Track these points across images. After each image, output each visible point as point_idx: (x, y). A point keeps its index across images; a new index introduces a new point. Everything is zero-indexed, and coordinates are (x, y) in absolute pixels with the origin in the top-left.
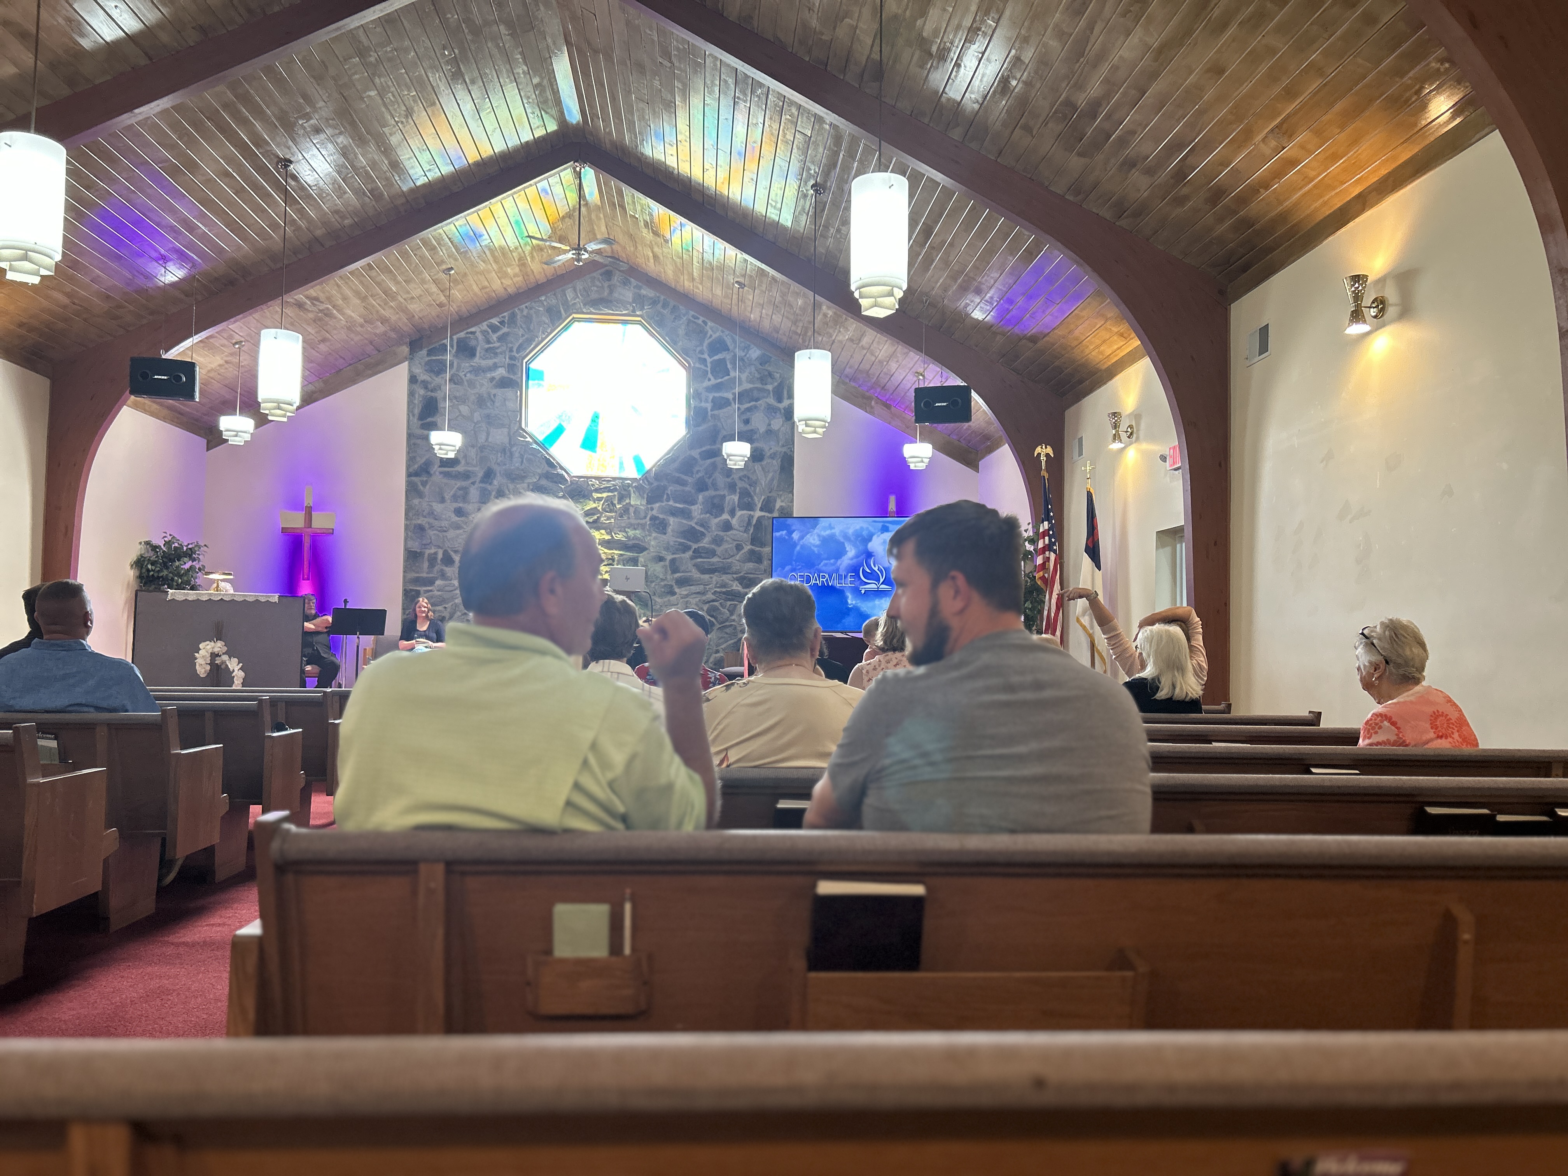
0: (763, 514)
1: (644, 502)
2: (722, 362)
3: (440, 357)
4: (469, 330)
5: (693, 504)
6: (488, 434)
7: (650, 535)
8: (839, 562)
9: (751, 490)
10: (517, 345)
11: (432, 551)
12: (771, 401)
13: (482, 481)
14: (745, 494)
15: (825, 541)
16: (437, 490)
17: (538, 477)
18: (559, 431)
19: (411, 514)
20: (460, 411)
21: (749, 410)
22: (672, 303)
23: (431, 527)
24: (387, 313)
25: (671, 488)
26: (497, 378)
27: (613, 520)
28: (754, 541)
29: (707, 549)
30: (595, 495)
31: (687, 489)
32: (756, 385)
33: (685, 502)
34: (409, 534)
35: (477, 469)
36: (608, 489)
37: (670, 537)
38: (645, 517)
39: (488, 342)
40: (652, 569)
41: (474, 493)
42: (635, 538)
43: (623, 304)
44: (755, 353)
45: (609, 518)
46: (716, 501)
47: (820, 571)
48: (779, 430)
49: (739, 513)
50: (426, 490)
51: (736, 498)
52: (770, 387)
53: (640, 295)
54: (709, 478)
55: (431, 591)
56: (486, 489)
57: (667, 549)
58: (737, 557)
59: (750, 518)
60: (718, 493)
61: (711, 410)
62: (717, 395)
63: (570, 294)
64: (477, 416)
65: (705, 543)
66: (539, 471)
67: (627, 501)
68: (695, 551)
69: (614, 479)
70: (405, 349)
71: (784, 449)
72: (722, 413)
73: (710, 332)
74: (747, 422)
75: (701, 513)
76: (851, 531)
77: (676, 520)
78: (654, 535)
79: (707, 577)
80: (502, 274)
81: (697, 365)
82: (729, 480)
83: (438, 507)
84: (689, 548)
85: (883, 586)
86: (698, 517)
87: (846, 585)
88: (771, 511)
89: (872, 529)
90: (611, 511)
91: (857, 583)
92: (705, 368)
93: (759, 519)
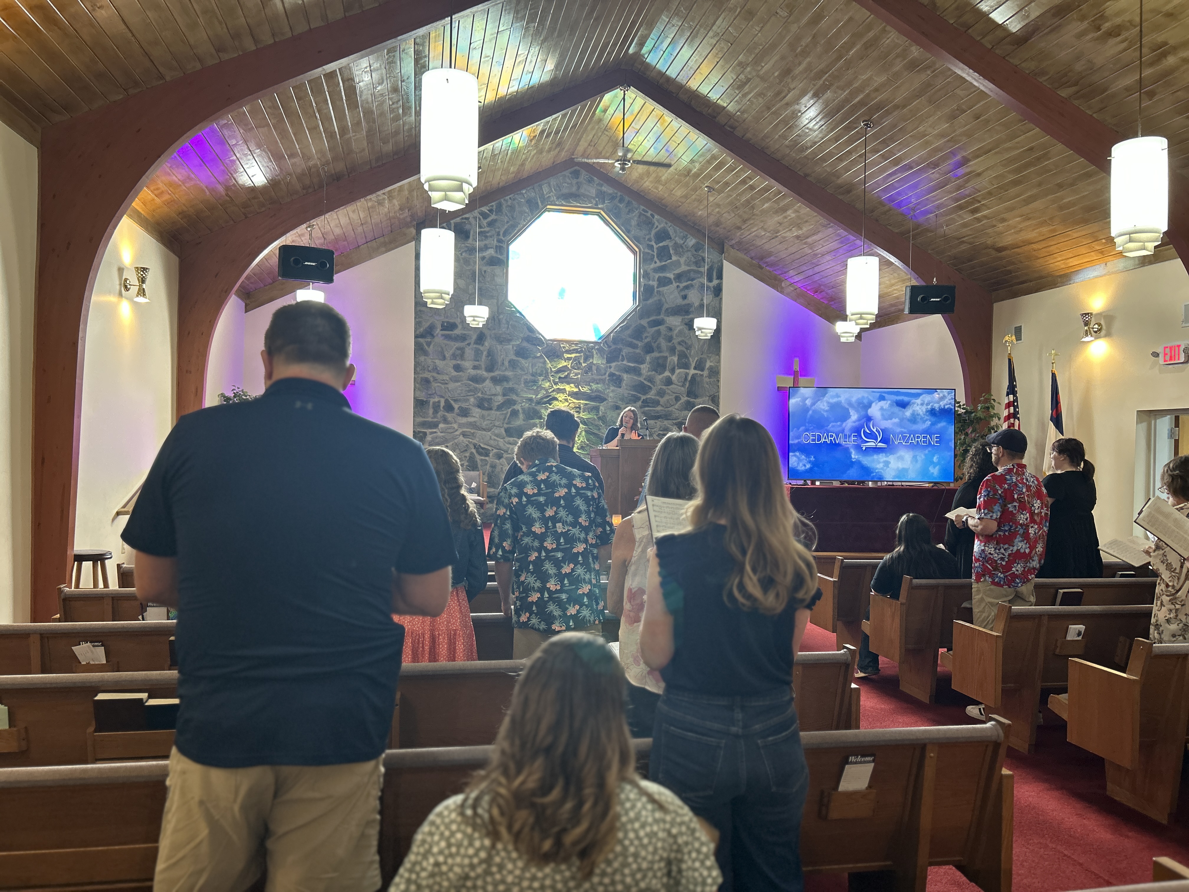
0: (696, 372)
1: (604, 361)
2: (666, 248)
4: (464, 216)
5: (642, 364)
7: (608, 389)
8: (844, 425)
9: (687, 352)
10: (503, 230)
11: (436, 400)
12: (704, 280)
13: (476, 343)
14: (683, 356)
15: (833, 407)
16: (440, 349)
17: (520, 340)
19: (418, 369)
20: (457, 284)
21: (687, 287)
22: (627, 198)
23: (435, 380)
25: (626, 351)
26: (487, 257)
27: (579, 376)
28: (689, 393)
29: (653, 399)
30: (566, 356)
31: (638, 351)
32: (692, 268)
33: (636, 362)
34: (417, 385)
35: (471, 332)
36: (576, 351)
37: (624, 391)
38: (605, 374)
39: (479, 226)
40: (610, 416)
41: (469, 352)
42: (597, 391)
43: (588, 198)
44: (691, 242)
45: (576, 374)
46: (660, 361)
47: (828, 432)
48: (709, 304)
50: (430, 349)
51: (675, 359)
52: (702, 270)
53: (601, 191)
54: (655, 342)
55: (435, 432)
56: (479, 350)
57: (622, 400)
58: (676, 407)
59: (687, 374)
60: (662, 354)
61: (657, 288)
62: (662, 275)
63: (545, 189)
64: (471, 289)
65: (652, 395)
66: (521, 335)
67: (591, 361)
68: (645, 401)
69: (581, 342)
70: (412, 231)
72: (664, 289)
73: (656, 224)
74: (685, 297)
76: (854, 400)
77: (629, 376)
78: (612, 388)
79: (652, 422)
80: (505, 172)
81: (647, 250)
82: (670, 344)
83: (440, 363)
84: (639, 399)
85: (880, 444)
86: (646, 374)
87: (850, 443)
88: (702, 370)
89: (871, 398)
90: (578, 369)
91: (860, 441)
92: (652, 253)
93: (694, 376)
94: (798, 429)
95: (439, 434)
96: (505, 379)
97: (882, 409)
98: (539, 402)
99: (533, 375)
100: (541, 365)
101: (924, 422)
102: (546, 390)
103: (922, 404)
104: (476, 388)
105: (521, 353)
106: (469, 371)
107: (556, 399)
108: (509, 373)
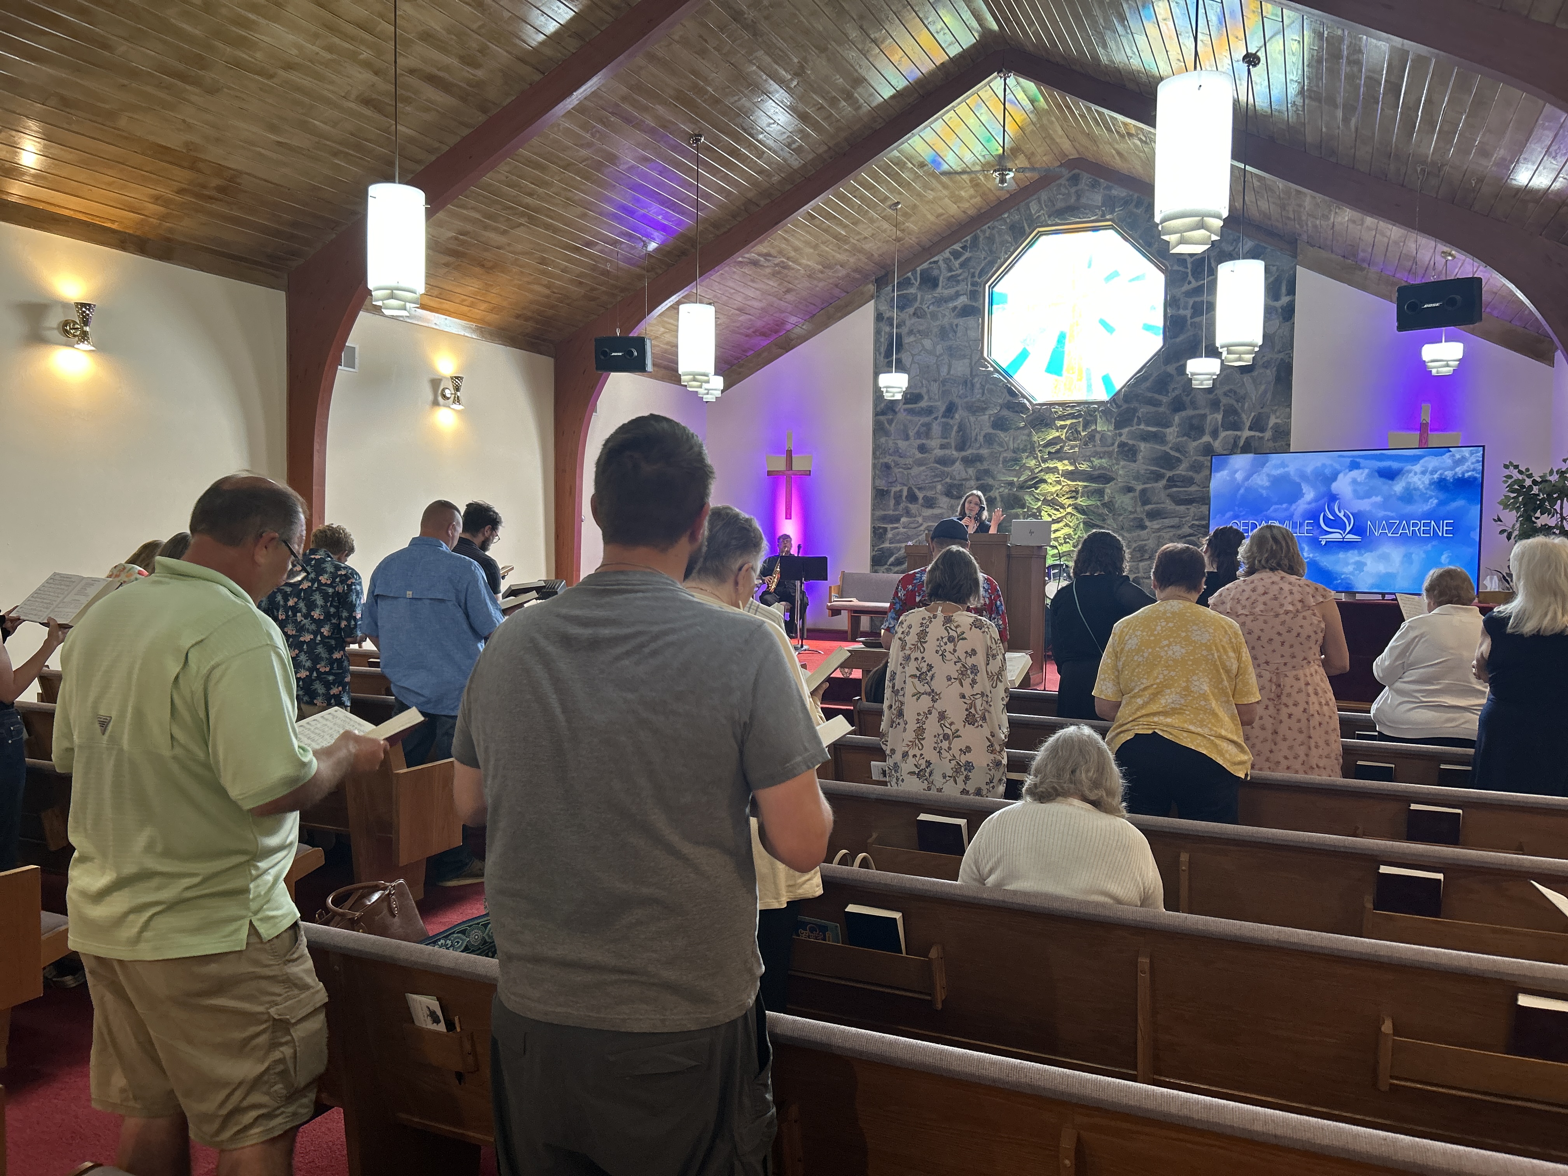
0: (1252, 433)
1: (1112, 428)
2: (1204, 261)
3: (905, 292)
4: (932, 260)
5: (1168, 427)
6: (950, 367)
7: (1117, 464)
8: (1294, 507)
9: (1238, 406)
10: (979, 269)
11: (898, 489)
13: (944, 416)
14: (1230, 412)
15: (1277, 481)
16: (902, 427)
17: (999, 408)
18: (1024, 355)
19: (878, 453)
20: (923, 346)
23: (897, 464)
24: (841, 257)
25: (1143, 410)
26: (959, 307)
29: (1184, 476)
30: (1059, 423)
31: (1162, 409)
33: (1159, 425)
34: (877, 472)
35: (939, 403)
36: (1072, 416)
37: (1141, 466)
38: (1113, 444)
39: (950, 270)
40: (1119, 502)
41: (936, 429)
42: (1101, 467)
43: (1091, 209)
45: (1072, 447)
46: (1195, 422)
48: (1275, 333)
49: (1223, 434)
50: (892, 429)
51: (1219, 417)
53: (1110, 197)
54: (1188, 396)
55: (897, 528)
56: (948, 424)
57: (1137, 478)
59: (1236, 439)
60: (1197, 412)
61: (1191, 318)
62: (1198, 299)
63: (1034, 207)
64: (939, 349)
65: (1181, 470)
66: (1000, 401)
67: (1093, 427)
68: (1170, 479)
69: (1080, 403)
70: (872, 288)
71: (1281, 356)
72: (1202, 319)
75: (1178, 437)
76: (1309, 470)
77: (1148, 445)
78: (1122, 463)
79: (1182, 508)
80: (957, 199)
81: (1176, 268)
82: (1211, 396)
83: (902, 444)
84: (1162, 476)
86: (1174, 441)
87: (1301, 534)
88: (1262, 430)
89: (1337, 466)
90: (1075, 440)
91: (1316, 532)
92: (1183, 270)
93: (1245, 440)
94: (1224, 515)
95: (902, 530)
96: (979, 458)
97: (1354, 482)
98: (1022, 487)
99: (1014, 452)
100: (1024, 438)
101: (1426, 500)
102: (1032, 471)
103: (1423, 473)
104: (943, 473)
105: (1000, 424)
106: (935, 451)
107: (1044, 481)
108: (984, 451)
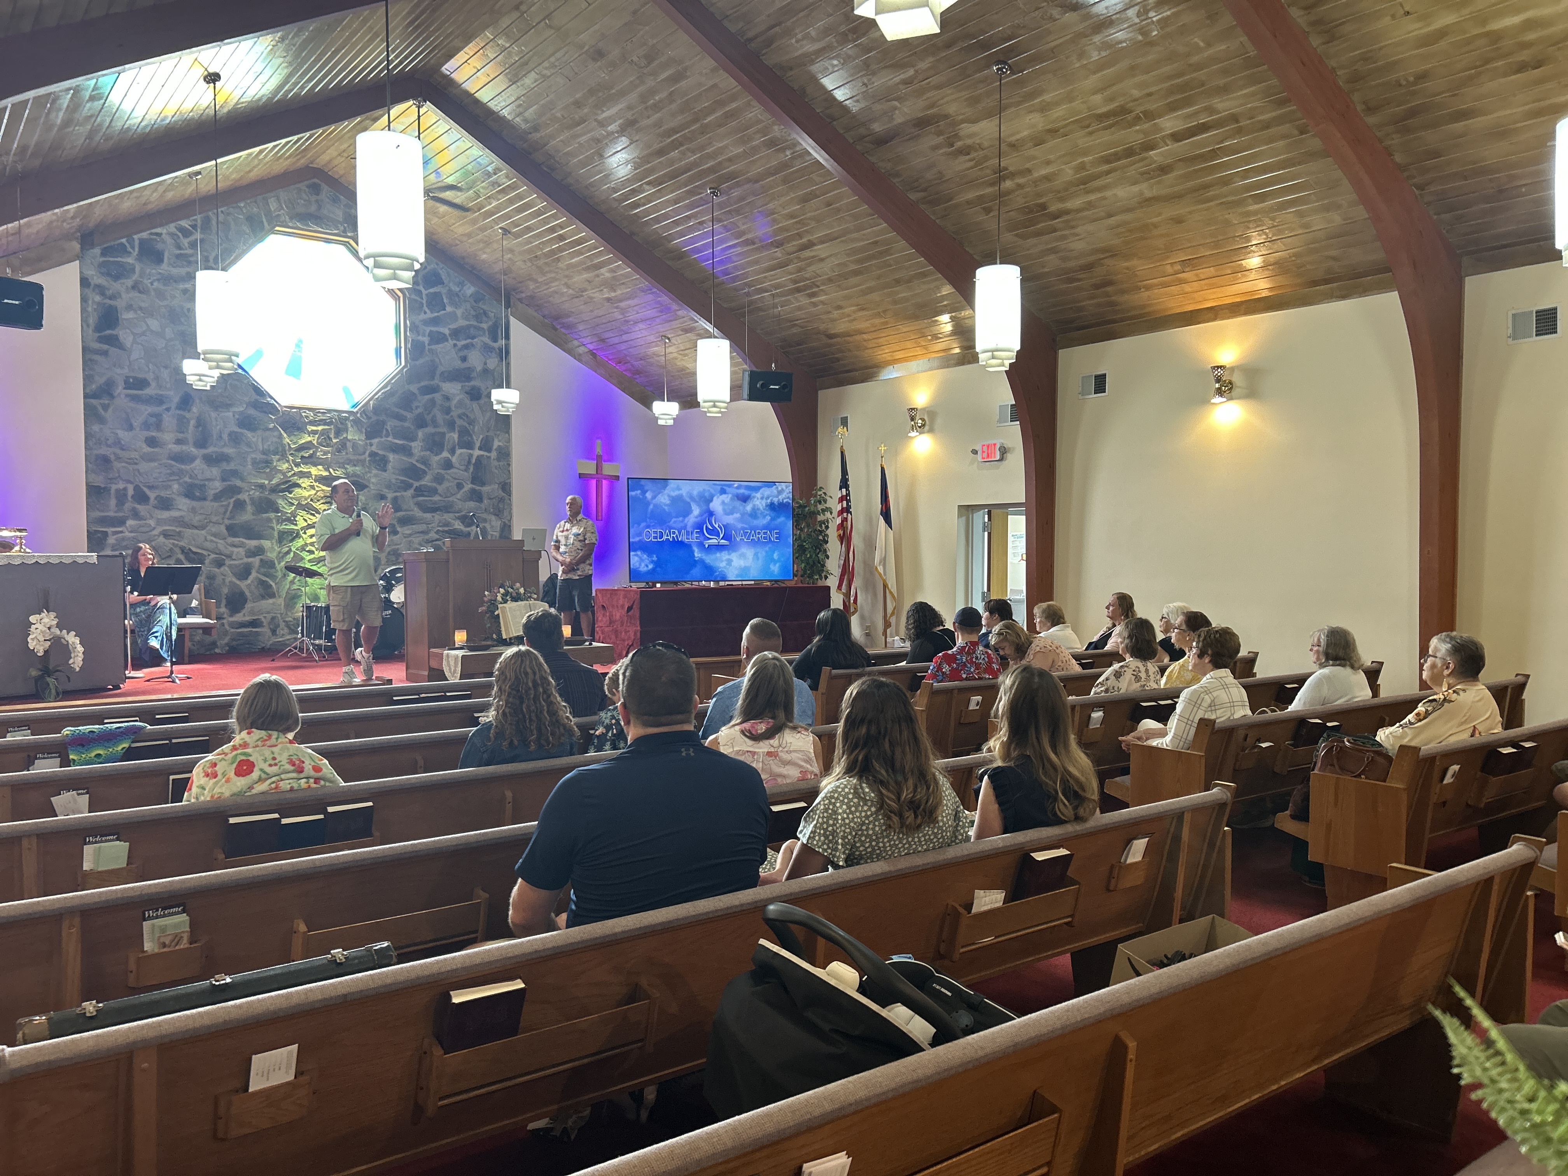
0: (482, 453)
1: (363, 437)
2: (437, 295)
3: (119, 259)
4: (154, 231)
5: (413, 441)
6: (184, 354)
7: (370, 472)
8: (686, 520)
9: (470, 428)
10: (214, 254)
11: (121, 486)
12: (486, 339)
13: (179, 408)
14: (464, 433)
15: (674, 501)
16: (123, 415)
17: (245, 406)
19: (91, 443)
20: (147, 325)
21: (466, 347)
23: (118, 458)
25: (390, 424)
27: (329, 456)
28: (475, 479)
29: (429, 487)
30: (311, 428)
31: (406, 424)
32: (471, 323)
33: (404, 438)
34: (90, 465)
35: (171, 393)
36: (324, 422)
37: (391, 475)
38: (364, 453)
39: (175, 246)
40: (372, 508)
41: (169, 421)
43: (334, 222)
44: (470, 290)
45: (325, 453)
46: (436, 438)
47: (670, 528)
48: (494, 370)
49: (459, 451)
50: (108, 415)
51: (456, 436)
52: (485, 326)
53: (350, 215)
54: (428, 414)
55: (122, 532)
56: (184, 417)
57: (389, 487)
58: (459, 496)
59: (470, 456)
60: (438, 430)
61: (429, 345)
62: (434, 329)
63: (273, 205)
64: (169, 333)
65: (426, 481)
66: (246, 399)
67: (345, 435)
68: (418, 489)
69: (329, 411)
70: (77, 247)
72: (439, 347)
74: (464, 359)
75: (422, 451)
76: (695, 493)
77: (396, 456)
78: (374, 472)
79: (428, 516)
81: (413, 297)
82: (448, 417)
83: (124, 435)
84: (411, 486)
85: (723, 541)
86: (418, 454)
87: (692, 540)
88: (489, 451)
89: (712, 491)
90: (327, 446)
91: (702, 538)
92: (421, 300)
93: (479, 458)
94: (639, 524)
95: (127, 534)
96: (224, 458)
97: (723, 503)
98: (275, 490)
99: (264, 453)
100: (275, 440)
101: (764, 517)
102: (284, 474)
103: (762, 498)
104: (181, 471)
105: (246, 423)
106: (170, 446)
107: (298, 486)
108: (230, 451)
